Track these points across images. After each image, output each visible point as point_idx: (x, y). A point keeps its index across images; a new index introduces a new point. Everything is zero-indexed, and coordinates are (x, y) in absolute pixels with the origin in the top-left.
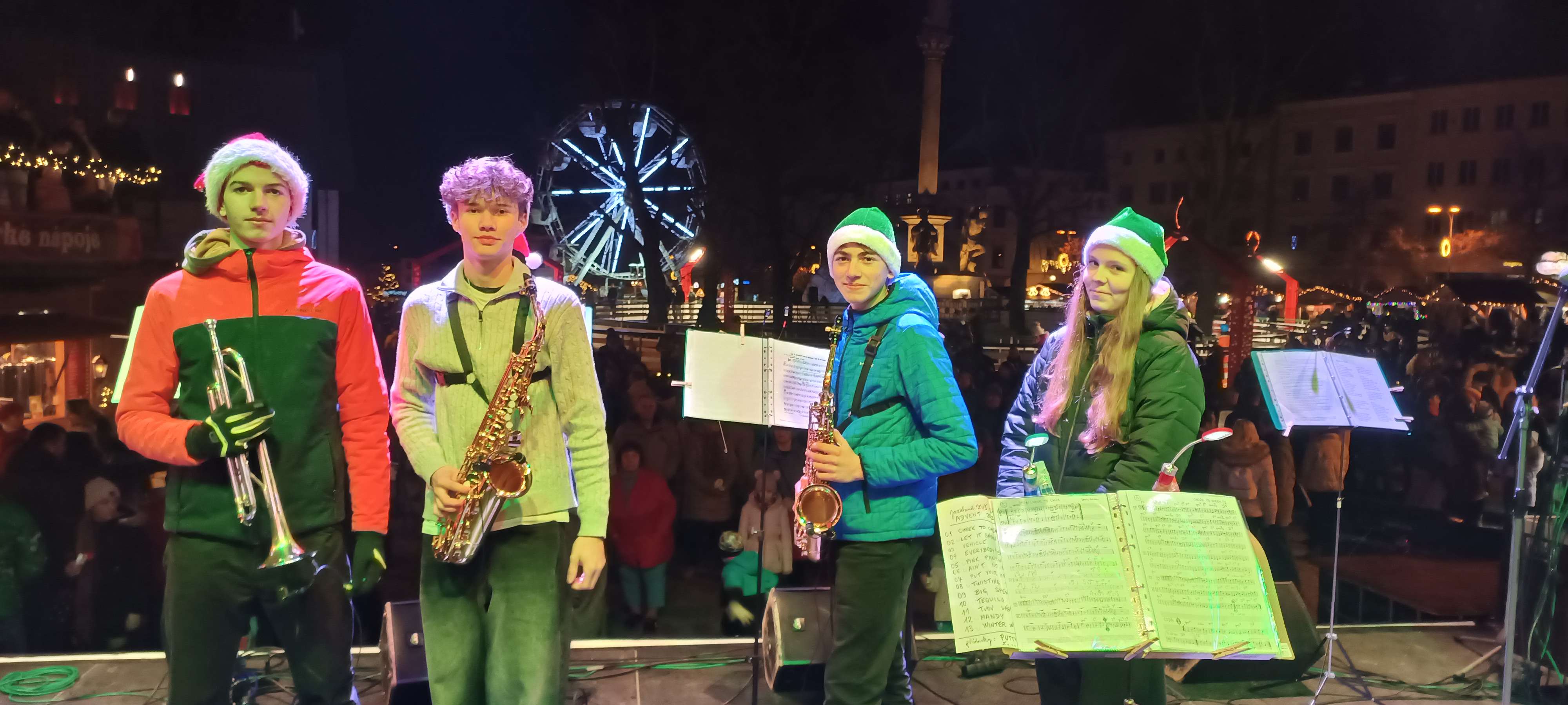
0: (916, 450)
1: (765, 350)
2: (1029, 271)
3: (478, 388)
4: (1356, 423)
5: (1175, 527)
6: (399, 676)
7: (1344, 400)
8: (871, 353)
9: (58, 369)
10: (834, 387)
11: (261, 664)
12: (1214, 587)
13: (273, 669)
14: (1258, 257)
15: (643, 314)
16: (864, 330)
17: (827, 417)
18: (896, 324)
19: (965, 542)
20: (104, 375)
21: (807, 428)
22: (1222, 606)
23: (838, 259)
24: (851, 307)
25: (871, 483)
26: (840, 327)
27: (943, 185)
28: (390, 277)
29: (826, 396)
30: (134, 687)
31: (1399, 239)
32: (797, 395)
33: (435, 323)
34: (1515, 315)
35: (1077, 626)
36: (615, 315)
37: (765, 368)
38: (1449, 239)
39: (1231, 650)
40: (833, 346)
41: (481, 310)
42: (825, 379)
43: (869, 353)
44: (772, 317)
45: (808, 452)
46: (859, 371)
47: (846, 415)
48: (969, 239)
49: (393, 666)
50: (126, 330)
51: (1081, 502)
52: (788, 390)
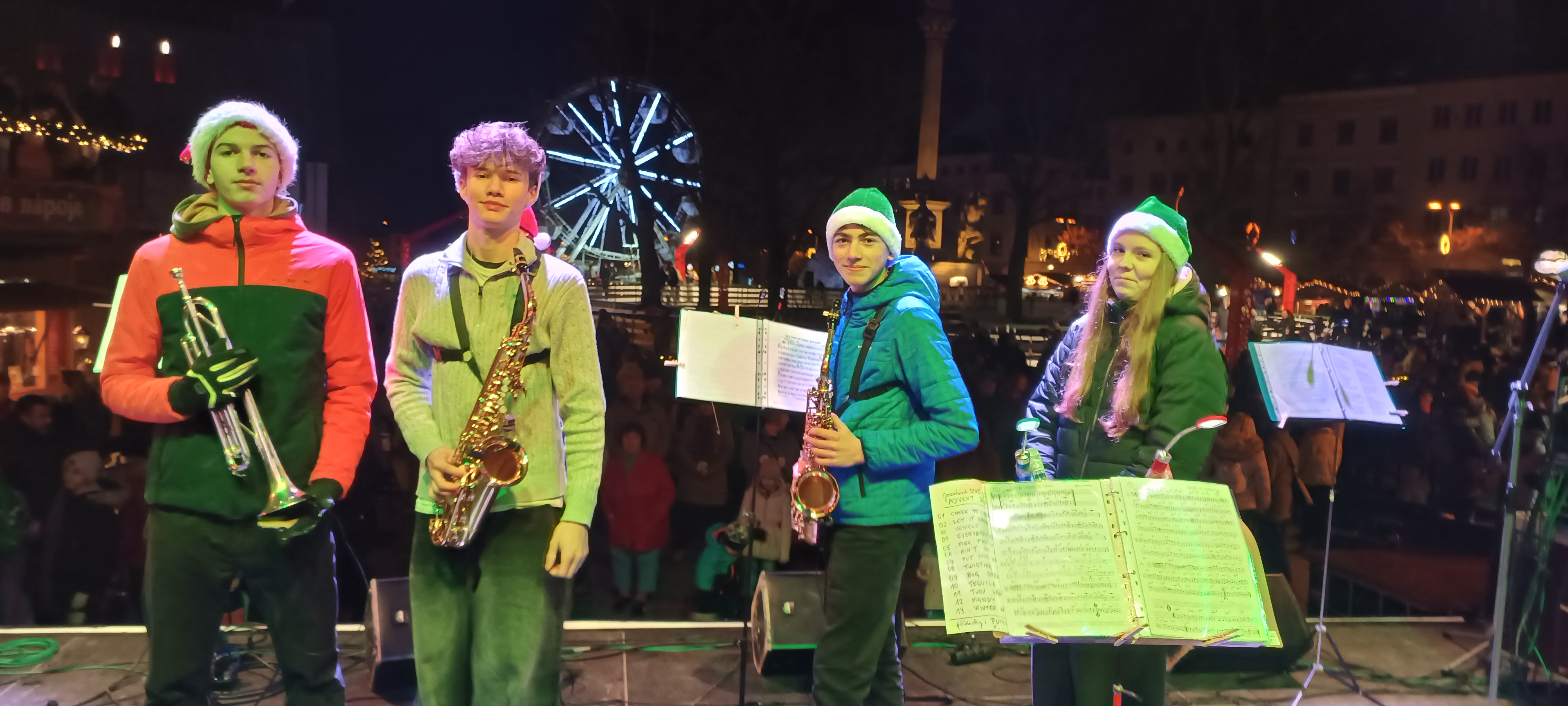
0: (917, 434)
1: (760, 331)
2: (1027, 260)
3: (473, 365)
4: (1351, 416)
5: (1168, 514)
6: (385, 653)
7: (1339, 392)
8: (869, 336)
9: (38, 339)
10: (833, 371)
11: (244, 640)
12: (1204, 575)
13: (257, 645)
14: (1258, 250)
15: (636, 296)
16: (862, 313)
17: (825, 402)
18: (894, 307)
19: (957, 525)
20: (85, 347)
21: (805, 411)
22: (1214, 594)
23: (838, 241)
24: (850, 289)
25: (871, 466)
26: (838, 311)
27: (942, 171)
28: (379, 254)
29: (824, 382)
30: (115, 660)
31: (1399, 233)
32: (791, 377)
33: (435, 296)
34: (1512, 311)
35: (1067, 612)
36: (607, 296)
37: (759, 349)
38: (1448, 234)
39: (1221, 637)
40: (832, 331)
41: (481, 285)
42: (823, 364)
43: (866, 335)
44: (766, 301)
45: (806, 437)
46: (857, 354)
47: (843, 399)
48: (967, 226)
49: (378, 643)
50: (109, 299)
51: (1074, 489)
52: (782, 373)
